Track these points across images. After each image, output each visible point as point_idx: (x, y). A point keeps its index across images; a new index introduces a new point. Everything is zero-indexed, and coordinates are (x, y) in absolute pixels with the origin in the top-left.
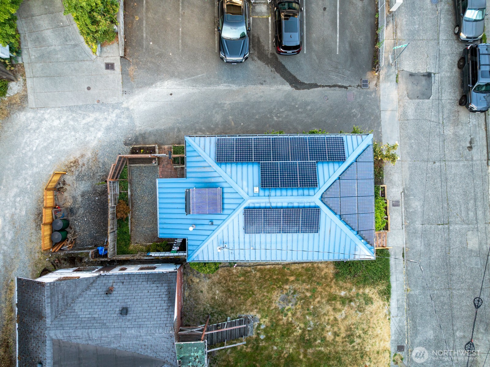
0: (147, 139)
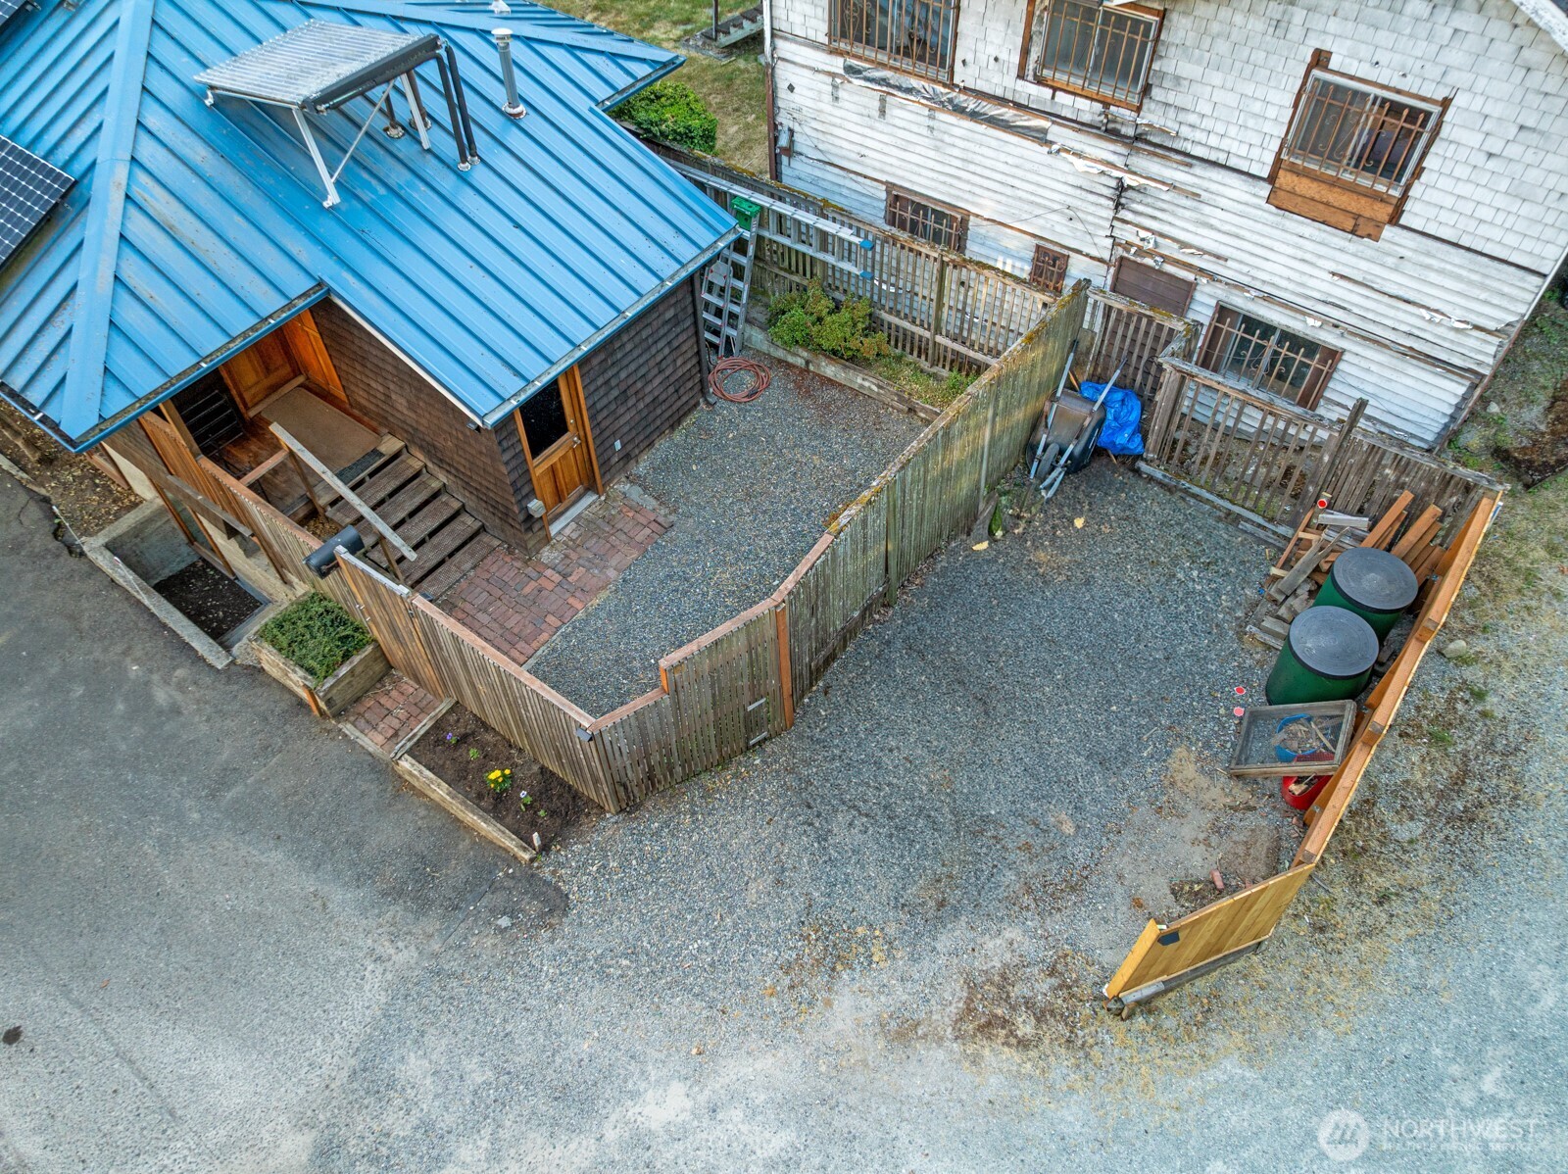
0: (420, 847)
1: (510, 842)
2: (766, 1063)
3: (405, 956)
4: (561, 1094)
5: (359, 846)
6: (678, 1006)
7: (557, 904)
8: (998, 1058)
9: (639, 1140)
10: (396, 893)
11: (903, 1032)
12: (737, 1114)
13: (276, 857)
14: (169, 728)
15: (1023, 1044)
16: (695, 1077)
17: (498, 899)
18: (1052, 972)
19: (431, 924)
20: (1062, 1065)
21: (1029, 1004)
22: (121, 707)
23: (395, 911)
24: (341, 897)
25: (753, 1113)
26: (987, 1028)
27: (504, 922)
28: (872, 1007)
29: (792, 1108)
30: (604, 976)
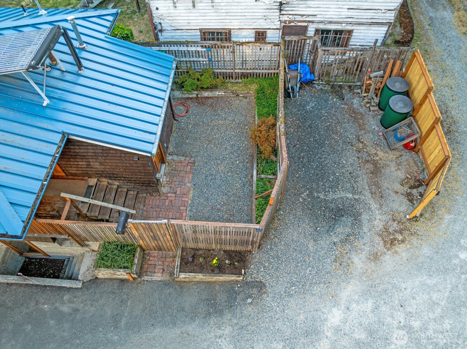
0: (204, 297)
1: (234, 278)
2: (350, 288)
3: (227, 330)
4: (307, 334)
5: (183, 310)
6: (316, 289)
7: (261, 286)
8: (400, 248)
9: (337, 330)
10: (208, 315)
11: (375, 257)
12: (354, 305)
13: (157, 331)
14: (78, 317)
15: (403, 241)
16: (336, 304)
17: (242, 296)
18: (394, 221)
19: (228, 316)
20: (414, 240)
21: (396, 231)
22: (52, 322)
23: (213, 320)
24: (192, 328)
25: (358, 302)
26: (392, 242)
27: (249, 300)
28: (363, 256)
29: (366, 294)
30: (291, 296)
